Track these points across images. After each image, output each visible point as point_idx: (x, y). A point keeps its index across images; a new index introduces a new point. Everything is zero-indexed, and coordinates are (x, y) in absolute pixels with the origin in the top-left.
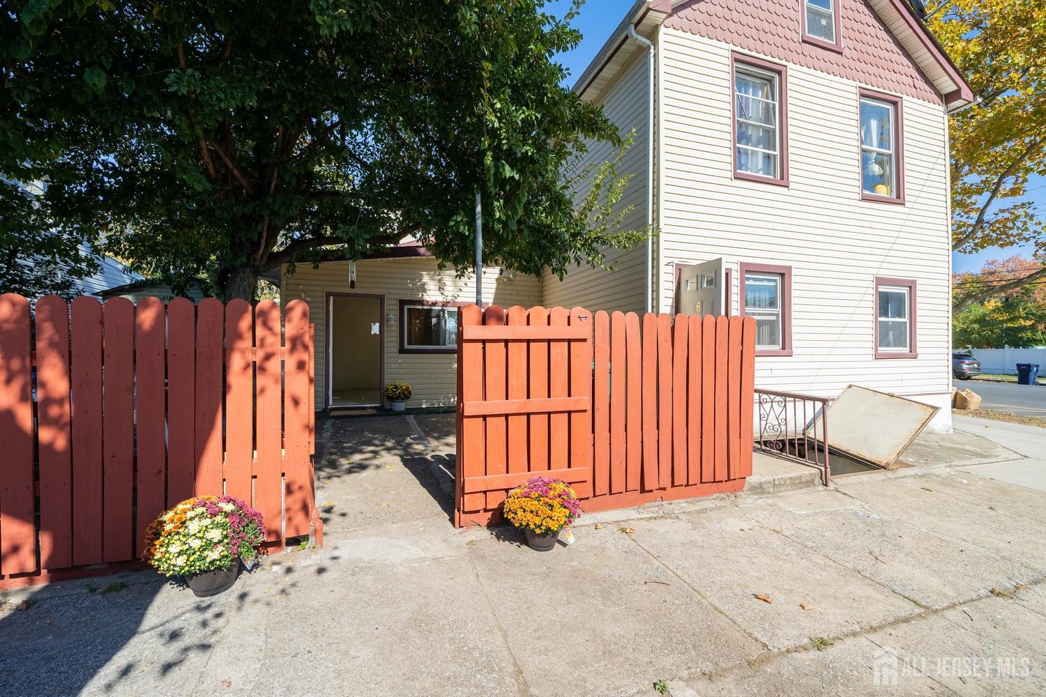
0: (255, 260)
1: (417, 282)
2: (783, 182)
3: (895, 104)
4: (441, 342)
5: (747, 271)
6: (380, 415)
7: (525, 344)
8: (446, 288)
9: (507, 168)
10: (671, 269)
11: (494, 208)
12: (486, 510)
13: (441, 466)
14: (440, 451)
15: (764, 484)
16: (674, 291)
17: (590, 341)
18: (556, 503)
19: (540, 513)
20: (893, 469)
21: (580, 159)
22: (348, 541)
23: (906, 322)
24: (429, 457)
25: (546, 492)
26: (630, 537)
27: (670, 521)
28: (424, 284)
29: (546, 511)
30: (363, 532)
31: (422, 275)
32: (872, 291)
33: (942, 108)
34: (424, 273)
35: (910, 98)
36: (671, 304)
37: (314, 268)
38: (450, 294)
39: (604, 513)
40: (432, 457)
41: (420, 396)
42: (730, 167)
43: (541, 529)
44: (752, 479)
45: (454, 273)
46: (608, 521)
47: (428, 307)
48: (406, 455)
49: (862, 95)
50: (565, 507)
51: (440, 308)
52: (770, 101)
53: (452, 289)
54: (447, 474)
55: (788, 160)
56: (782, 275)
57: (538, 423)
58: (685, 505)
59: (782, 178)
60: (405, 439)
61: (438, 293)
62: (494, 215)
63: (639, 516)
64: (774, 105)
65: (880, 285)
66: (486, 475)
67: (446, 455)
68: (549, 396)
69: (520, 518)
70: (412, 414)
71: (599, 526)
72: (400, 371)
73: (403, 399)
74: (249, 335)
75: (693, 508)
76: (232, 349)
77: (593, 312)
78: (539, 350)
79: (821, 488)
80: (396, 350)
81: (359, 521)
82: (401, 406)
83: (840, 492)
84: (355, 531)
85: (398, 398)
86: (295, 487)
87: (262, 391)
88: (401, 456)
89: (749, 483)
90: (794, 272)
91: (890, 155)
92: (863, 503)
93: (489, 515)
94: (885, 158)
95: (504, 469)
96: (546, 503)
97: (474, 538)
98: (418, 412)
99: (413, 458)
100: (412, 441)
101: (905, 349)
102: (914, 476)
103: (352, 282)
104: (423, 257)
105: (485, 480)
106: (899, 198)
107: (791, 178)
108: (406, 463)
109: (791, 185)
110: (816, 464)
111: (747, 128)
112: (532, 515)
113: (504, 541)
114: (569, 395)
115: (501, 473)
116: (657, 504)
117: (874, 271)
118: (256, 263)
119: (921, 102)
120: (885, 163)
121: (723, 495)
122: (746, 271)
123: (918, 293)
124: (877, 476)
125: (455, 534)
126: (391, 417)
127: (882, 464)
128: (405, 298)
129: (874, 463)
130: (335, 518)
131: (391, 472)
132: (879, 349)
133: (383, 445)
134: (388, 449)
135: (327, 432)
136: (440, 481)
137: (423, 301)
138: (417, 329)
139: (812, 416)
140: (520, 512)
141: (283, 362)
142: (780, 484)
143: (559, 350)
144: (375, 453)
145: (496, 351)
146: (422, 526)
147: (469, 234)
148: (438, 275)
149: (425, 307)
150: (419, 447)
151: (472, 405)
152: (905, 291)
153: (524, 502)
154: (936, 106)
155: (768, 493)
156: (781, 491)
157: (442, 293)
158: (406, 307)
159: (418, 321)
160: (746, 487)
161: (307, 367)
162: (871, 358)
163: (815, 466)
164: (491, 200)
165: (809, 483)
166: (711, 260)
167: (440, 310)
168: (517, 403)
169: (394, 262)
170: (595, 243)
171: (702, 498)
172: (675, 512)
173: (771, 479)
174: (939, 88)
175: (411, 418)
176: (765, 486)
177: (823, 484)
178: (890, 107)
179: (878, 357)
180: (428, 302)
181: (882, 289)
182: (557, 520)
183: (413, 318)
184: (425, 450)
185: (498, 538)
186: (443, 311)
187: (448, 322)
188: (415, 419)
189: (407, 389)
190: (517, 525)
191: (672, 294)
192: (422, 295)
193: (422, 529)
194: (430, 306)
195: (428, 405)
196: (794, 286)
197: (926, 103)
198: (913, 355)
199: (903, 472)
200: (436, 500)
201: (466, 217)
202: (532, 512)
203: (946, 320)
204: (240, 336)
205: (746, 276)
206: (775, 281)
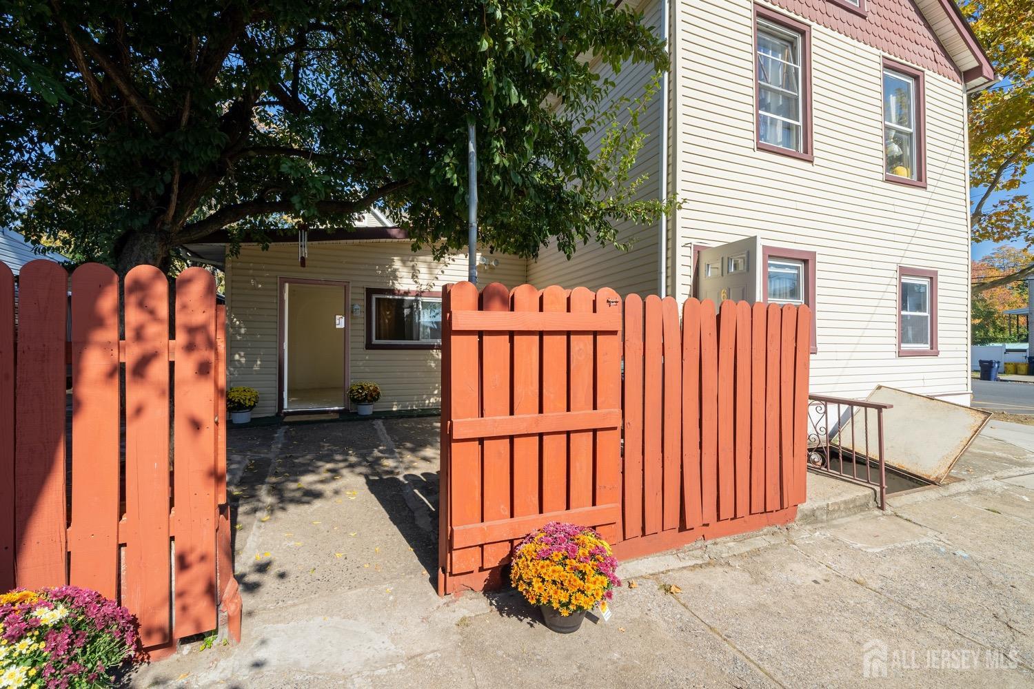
0: (163, 223)
1: (388, 268)
2: (806, 155)
3: (916, 78)
4: (415, 336)
5: (771, 257)
6: (343, 421)
7: (537, 338)
8: (420, 276)
9: (514, 91)
10: (688, 251)
11: (492, 149)
12: (481, 569)
13: (416, 491)
14: (415, 468)
15: (817, 512)
16: (692, 277)
17: (620, 333)
18: (588, 567)
19: (566, 584)
20: (944, 485)
21: (604, 94)
22: (281, 626)
23: (927, 317)
24: (401, 478)
25: (574, 551)
26: (677, 599)
27: (719, 569)
28: (395, 270)
29: (575, 580)
30: (306, 606)
31: (393, 261)
32: (895, 282)
33: (960, 87)
34: (395, 258)
35: (931, 73)
36: (688, 293)
37: (263, 249)
38: (425, 282)
39: (636, 562)
40: (405, 477)
41: (390, 398)
42: (753, 136)
43: (568, 608)
44: (804, 507)
45: (430, 258)
46: (644, 574)
47: (400, 297)
48: (373, 474)
49: (886, 67)
50: (601, 574)
51: (414, 298)
52: (792, 64)
53: (426, 276)
54: (424, 502)
55: (812, 132)
56: (805, 262)
57: (554, 446)
58: (732, 544)
59: (806, 151)
60: (371, 452)
61: (411, 281)
62: (493, 160)
63: (682, 564)
64: (796, 69)
65: (903, 275)
66: (482, 521)
67: (422, 474)
68: (568, 409)
69: (538, 592)
70: (380, 418)
71: (635, 583)
72: (367, 370)
73: (370, 401)
74: (113, 321)
75: (744, 549)
76: (85, 343)
77: (623, 297)
78: (555, 345)
79: (877, 512)
80: (363, 345)
81: (302, 586)
82: (367, 410)
83: (900, 517)
84: (295, 605)
85: (365, 399)
86: (192, 558)
87: (139, 411)
88: (366, 476)
89: (801, 511)
90: (818, 258)
91: (911, 134)
92: (936, 533)
93: (486, 575)
94: (904, 137)
95: (508, 513)
96: (575, 569)
97: (466, 613)
98: (388, 416)
99: (381, 479)
100: (380, 455)
101: (925, 345)
102: (969, 493)
103: (303, 259)
104: (394, 240)
105: (482, 529)
106: (920, 181)
107: (816, 153)
108: (372, 486)
109: (816, 161)
110: (868, 482)
111: (766, 93)
112: (554, 587)
113: (508, 615)
114: (595, 408)
115: (503, 517)
116: (699, 544)
117: (898, 260)
118: (166, 228)
119: (941, 78)
120: (905, 144)
121: (775, 529)
122: (769, 256)
123: (940, 285)
124: (929, 494)
125: (439, 607)
126: (356, 423)
127: (931, 479)
128: (373, 286)
129: (920, 478)
130: (269, 580)
131: (352, 501)
132: (902, 345)
133: (345, 460)
134: (352, 466)
135: (277, 443)
136: (416, 514)
137: (394, 290)
138: (387, 321)
139: (837, 420)
140: (537, 584)
141: (172, 364)
142: (834, 510)
143: (582, 346)
144: (334, 471)
145: (496, 348)
146: (391, 594)
147: (459, 185)
148: (411, 261)
149: (396, 297)
150: (389, 463)
151: (464, 423)
152: (926, 282)
153: (542, 567)
154: (955, 84)
155: (821, 522)
156: (835, 519)
157: (416, 282)
158: (374, 297)
159: (388, 313)
160: (799, 516)
161: (212, 372)
162: (893, 355)
163: (867, 485)
164: (488, 138)
165: (863, 507)
166: (731, 242)
167: (412, 301)
168: (526, 419)
169: (359, 245)
170: (607, 216)
171: (750, 533)
172: (724, 555)
173: (824, 504)
174: (958, 64)
175: (379, 424)
176: (818, 513)
177: (878, 507)
178: (911, 82)
179: (901, 354)
180: (399, 291)
181: (906, 280)
182: (593, 595)
183: (382, 309)
184: (396, 468)
185: (501, 611)
186: (417, 301)
187: (421, 315)
188: (384, 425)
189: (375, 390)
190: (533, 602)
191: (690, 281)
192: (393, 283)
193: (391, 598)
194: (401, 295)
195: (400, 408)
196: (818, 274)
197: (946, 80)
198: (934, 352)
199: (955, 488)
200: (412, 547)
201: (457, 159)
202: (554, 582)
203: (965, 315)
204: (99, 323)
205: (769, 262)
206: (798, 268)
